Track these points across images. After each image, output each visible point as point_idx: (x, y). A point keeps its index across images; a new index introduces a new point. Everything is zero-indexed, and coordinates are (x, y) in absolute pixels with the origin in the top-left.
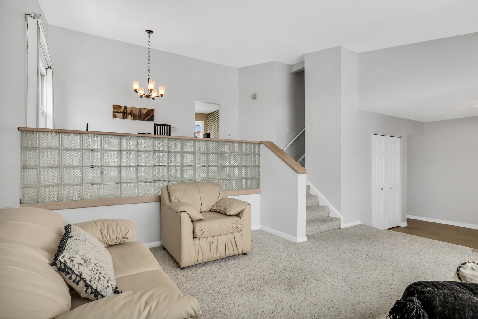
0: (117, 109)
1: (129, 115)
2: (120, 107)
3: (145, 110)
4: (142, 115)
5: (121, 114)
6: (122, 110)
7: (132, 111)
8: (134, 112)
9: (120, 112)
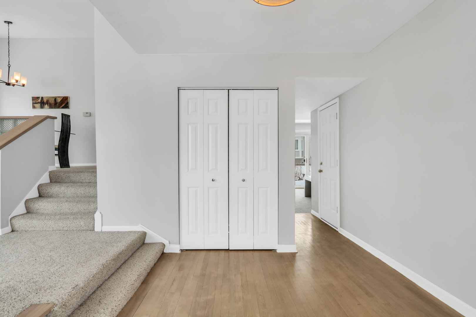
0: (36, 101)
1: (45, 105)
2: (38, 98)
3: (60, 98)
4: (57, 103)
5: (39, 104)
6: (39, 101)
7: (48, 101)
8: (50, 101)
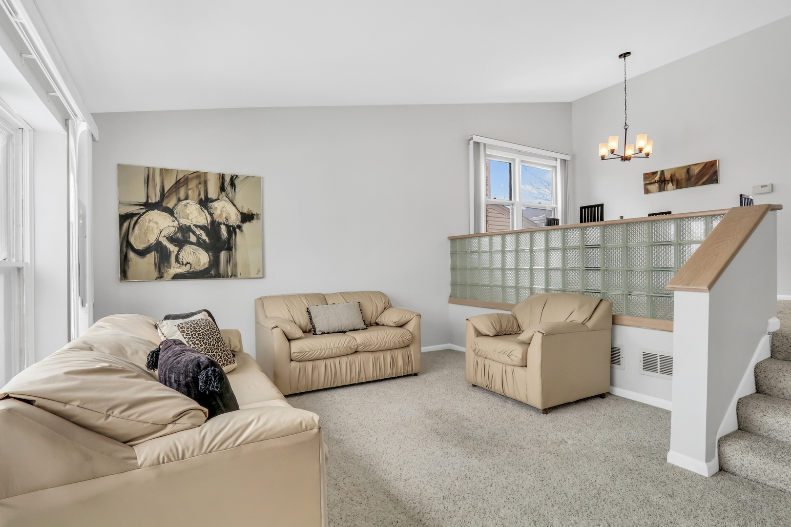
0: (650, 179)
1: (668, 183)
2: (655, 173)
3: (698, 166)
4: (692, 177)
5: (657, 185)
6: (657, 178)
7: (674, 175)
8: (677, 176)
9: (655, 182)
